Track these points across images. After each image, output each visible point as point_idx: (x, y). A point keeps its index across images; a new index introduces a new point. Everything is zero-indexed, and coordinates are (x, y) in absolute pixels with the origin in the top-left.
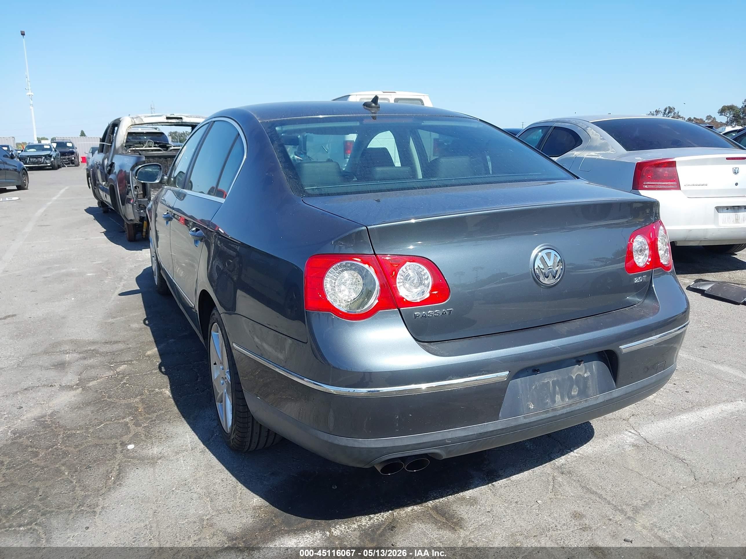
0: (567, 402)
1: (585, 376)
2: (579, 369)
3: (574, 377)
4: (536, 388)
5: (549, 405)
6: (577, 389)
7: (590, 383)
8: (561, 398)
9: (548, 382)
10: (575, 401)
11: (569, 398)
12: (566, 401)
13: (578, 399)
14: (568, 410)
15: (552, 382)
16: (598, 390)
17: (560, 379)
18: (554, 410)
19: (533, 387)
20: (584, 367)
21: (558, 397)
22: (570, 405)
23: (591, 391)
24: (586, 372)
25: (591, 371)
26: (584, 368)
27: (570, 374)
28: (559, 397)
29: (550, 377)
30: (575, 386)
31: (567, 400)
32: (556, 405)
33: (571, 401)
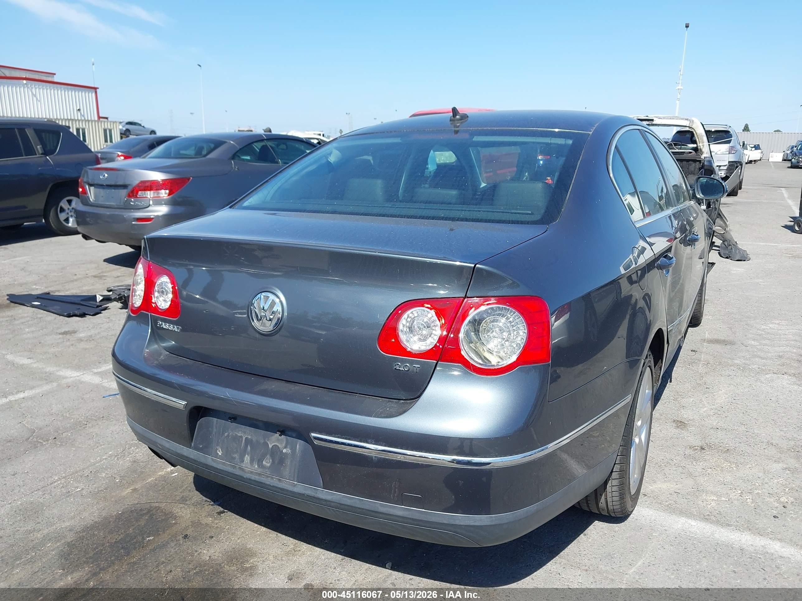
0: (255, 469)
1: (284, 451)
2: (278, 440)
3: (270, 446)
4: (228, 436)
5: (236, 460)
6: (271, 460)
7: (288, 462)
8: (251, 460)
9: (241, 437)
10: (264, 472)
11: (259, 466)
12: (254, 467)
13: (269, 473)
14: (257, 478)
15: (246, 438)
16: (296, 476)
17: (254, 439)
18: (242, 470)
19: (226, 434)
20: (285, 440)
21: (247, 458)
22: (260, 475)
23: (286, 472)
24: (285, 447)
25: (293, 449)
26: (285, 442)
27: (266, 440)
28: (249, 458)
29: (245, 432)
30: (268, 456)
31: (256, 467)
32: (244, 465)
33: (260, 470)
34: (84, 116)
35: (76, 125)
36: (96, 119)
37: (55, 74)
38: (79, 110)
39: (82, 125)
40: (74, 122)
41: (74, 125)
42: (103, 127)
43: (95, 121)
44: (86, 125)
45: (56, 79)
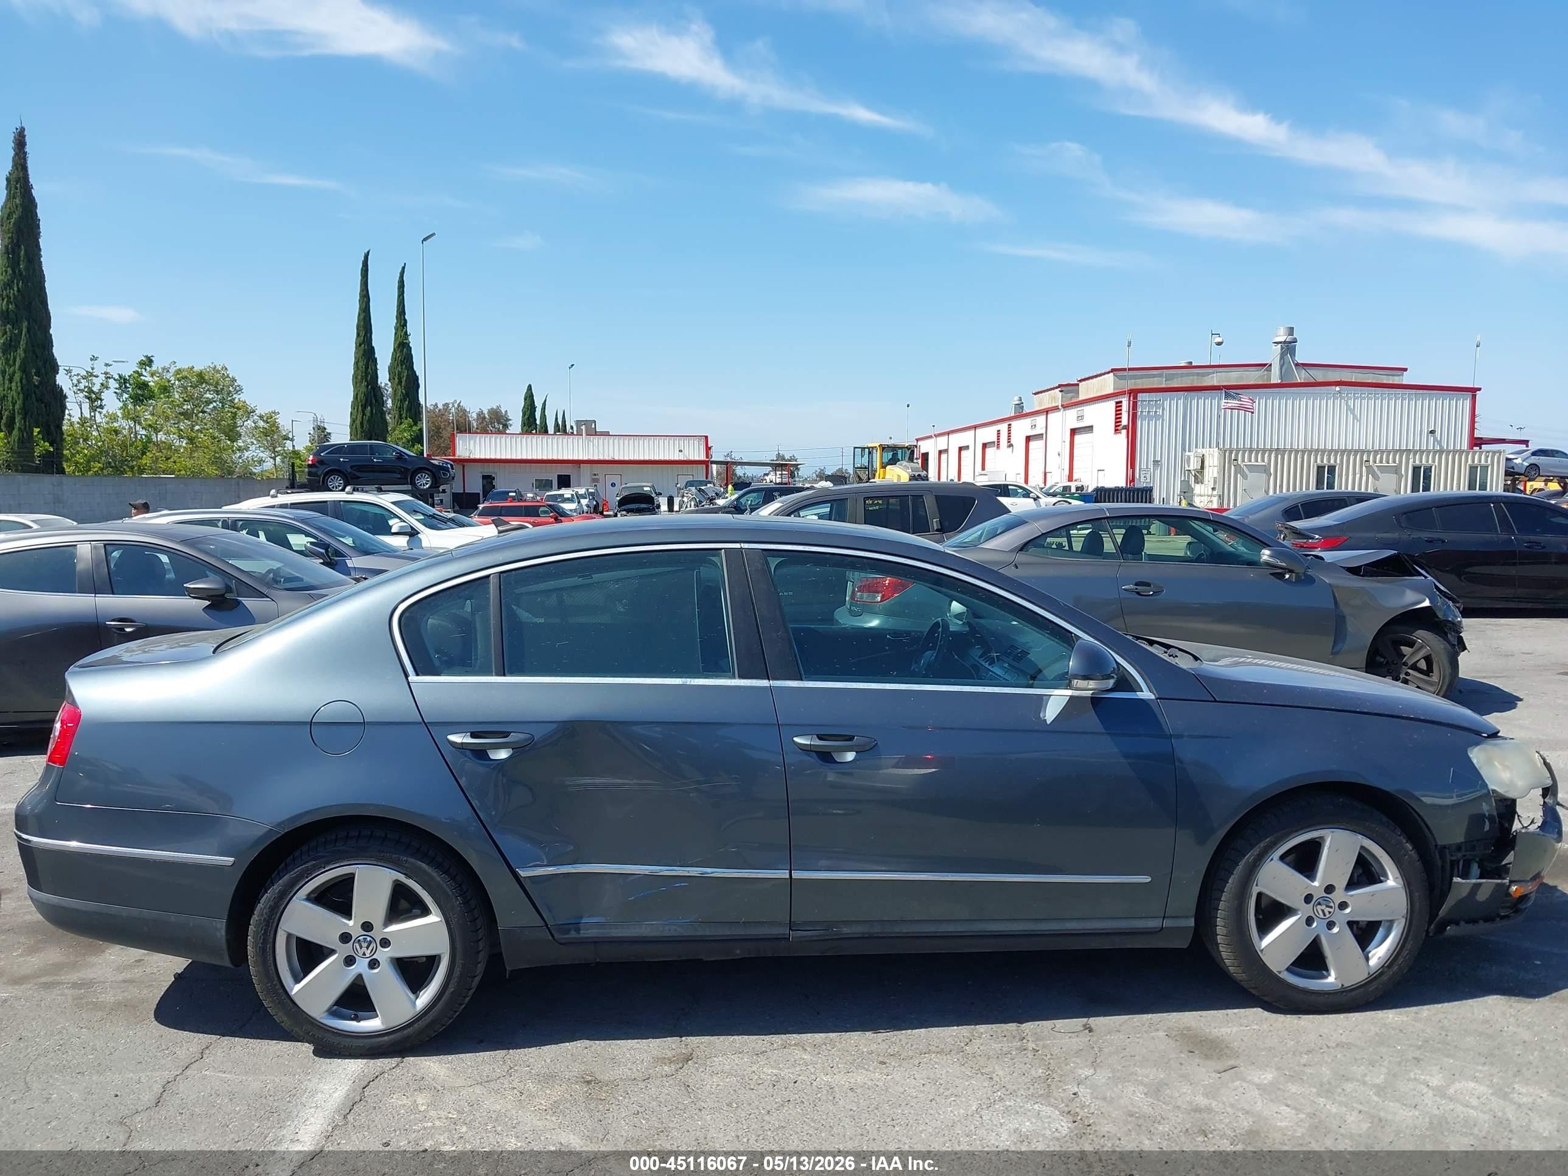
34: (1440, 443)
35: (1414, 462)
36: (1465, 446)
37: (1406, 370)
38: (1432, 432)
39: (1427, 461)
40: (1411, 456)
41: (1411, 461)
42: (1470, 462)
43: (1461, 452)
44: (1434, 461)
45: (1406, 379)
